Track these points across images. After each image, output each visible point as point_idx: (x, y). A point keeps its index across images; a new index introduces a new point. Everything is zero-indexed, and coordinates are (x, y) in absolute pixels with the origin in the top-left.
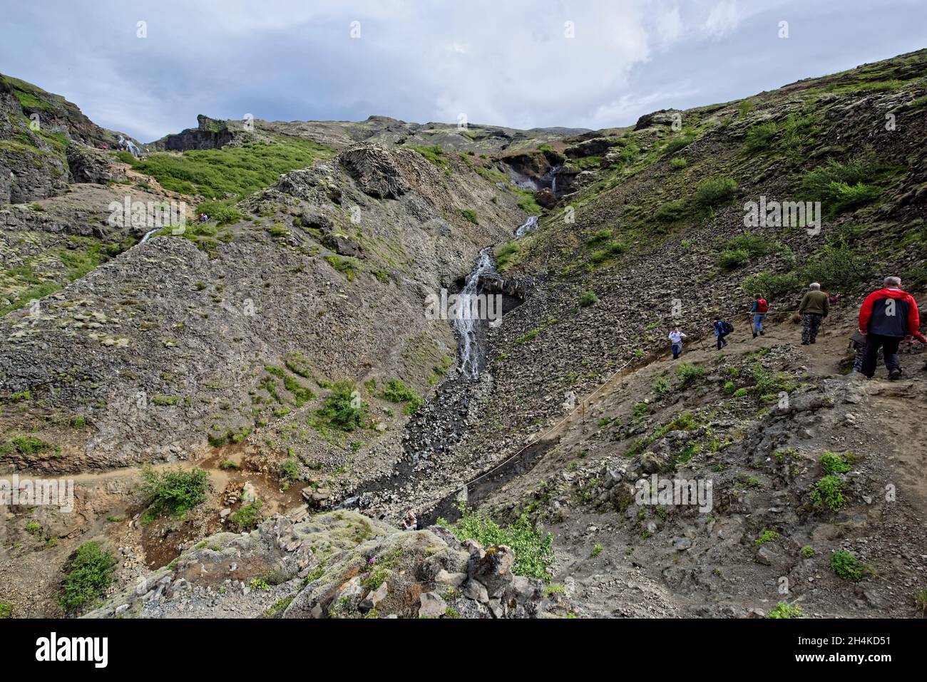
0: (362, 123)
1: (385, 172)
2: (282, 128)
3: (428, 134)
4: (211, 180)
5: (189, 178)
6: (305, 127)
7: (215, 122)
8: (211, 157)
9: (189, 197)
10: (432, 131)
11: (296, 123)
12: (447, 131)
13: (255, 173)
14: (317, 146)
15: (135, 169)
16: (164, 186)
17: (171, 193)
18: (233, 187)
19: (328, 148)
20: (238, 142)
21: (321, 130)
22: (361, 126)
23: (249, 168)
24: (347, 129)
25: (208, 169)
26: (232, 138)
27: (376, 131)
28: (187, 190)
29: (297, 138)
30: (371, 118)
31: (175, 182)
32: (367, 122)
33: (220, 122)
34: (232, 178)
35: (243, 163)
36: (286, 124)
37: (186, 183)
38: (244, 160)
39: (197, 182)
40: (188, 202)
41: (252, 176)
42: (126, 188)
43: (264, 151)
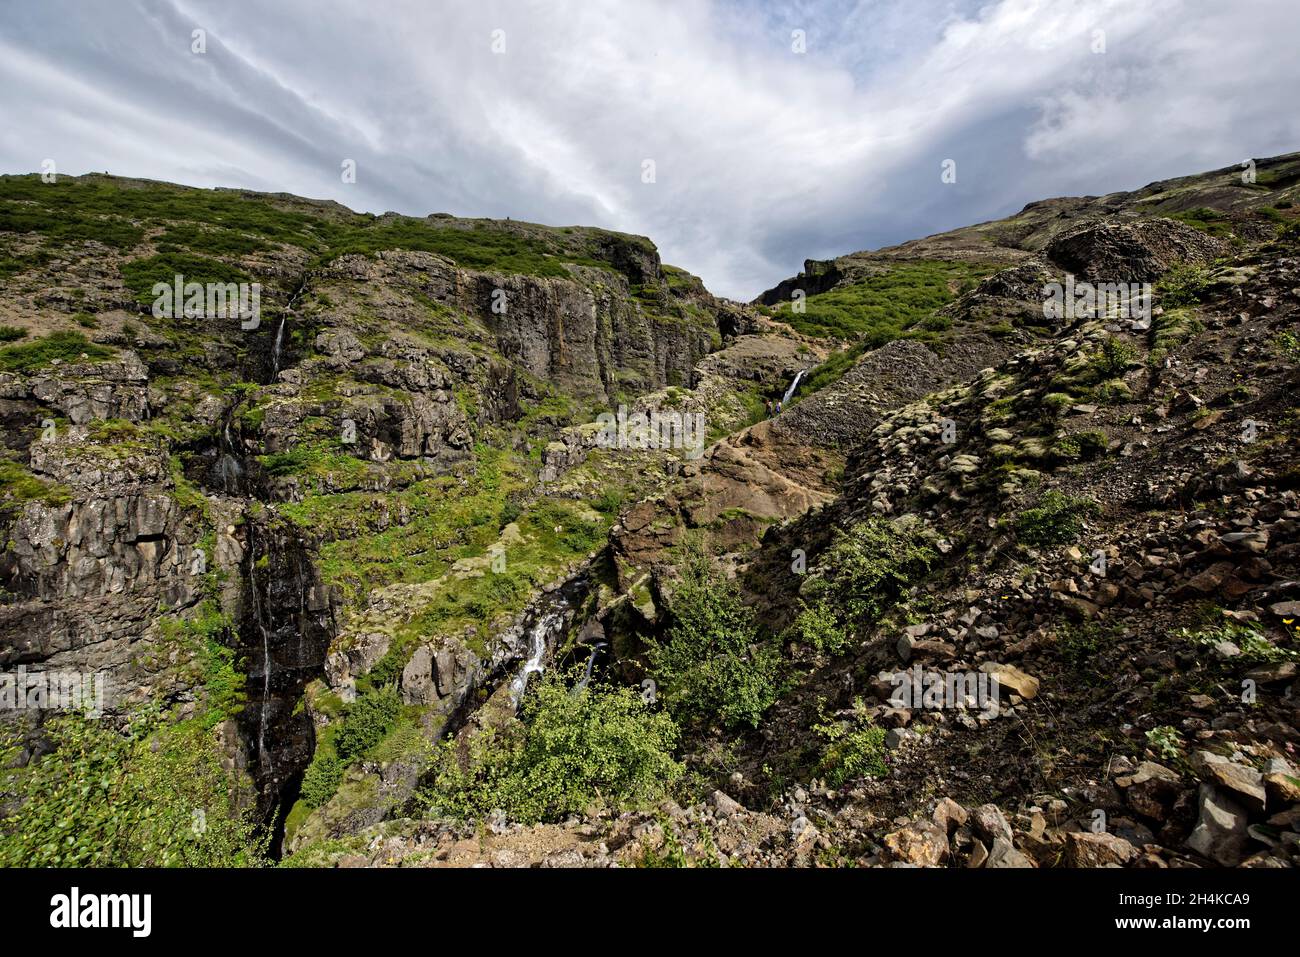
0: (1012, 218)
1: (1124, 254)
2: (894, 253)
3: (1151, 202)
4: (841, 320)
5: (819, 321)
6: (924, 246)
7: (821, 263)
8: (831, 299)
9: (823, 340)
10: (1159, 197)
11: (910, 244)
12: (1198, 187)
13: (880, 308)
14: (946, 265)
15: (773, 320)
16: (799, 332)
17: (806, 338)
18: (863, 325)
19: (963, 264)
20: (849, 281)
21: (948, 244)
22: (1013, 223)
23: (872, 304)
24: (988, 234)
25: (834, 310)
26: (842, 277)
27: (1040, 224)
28: (819, 333)
29: (917, 260)
30: (1029, 207)
31: (807, 327)
32: (1020, 215)
33: (827, 262)
34: (859, 316)
35: (863, 299)
36: (897, 248)
37: (818, 326)
38: (864, 296)
39: (827, 325)
40: (821, 345)
41: (878, 311)
42: (772, 336)
43: (883, 283)
